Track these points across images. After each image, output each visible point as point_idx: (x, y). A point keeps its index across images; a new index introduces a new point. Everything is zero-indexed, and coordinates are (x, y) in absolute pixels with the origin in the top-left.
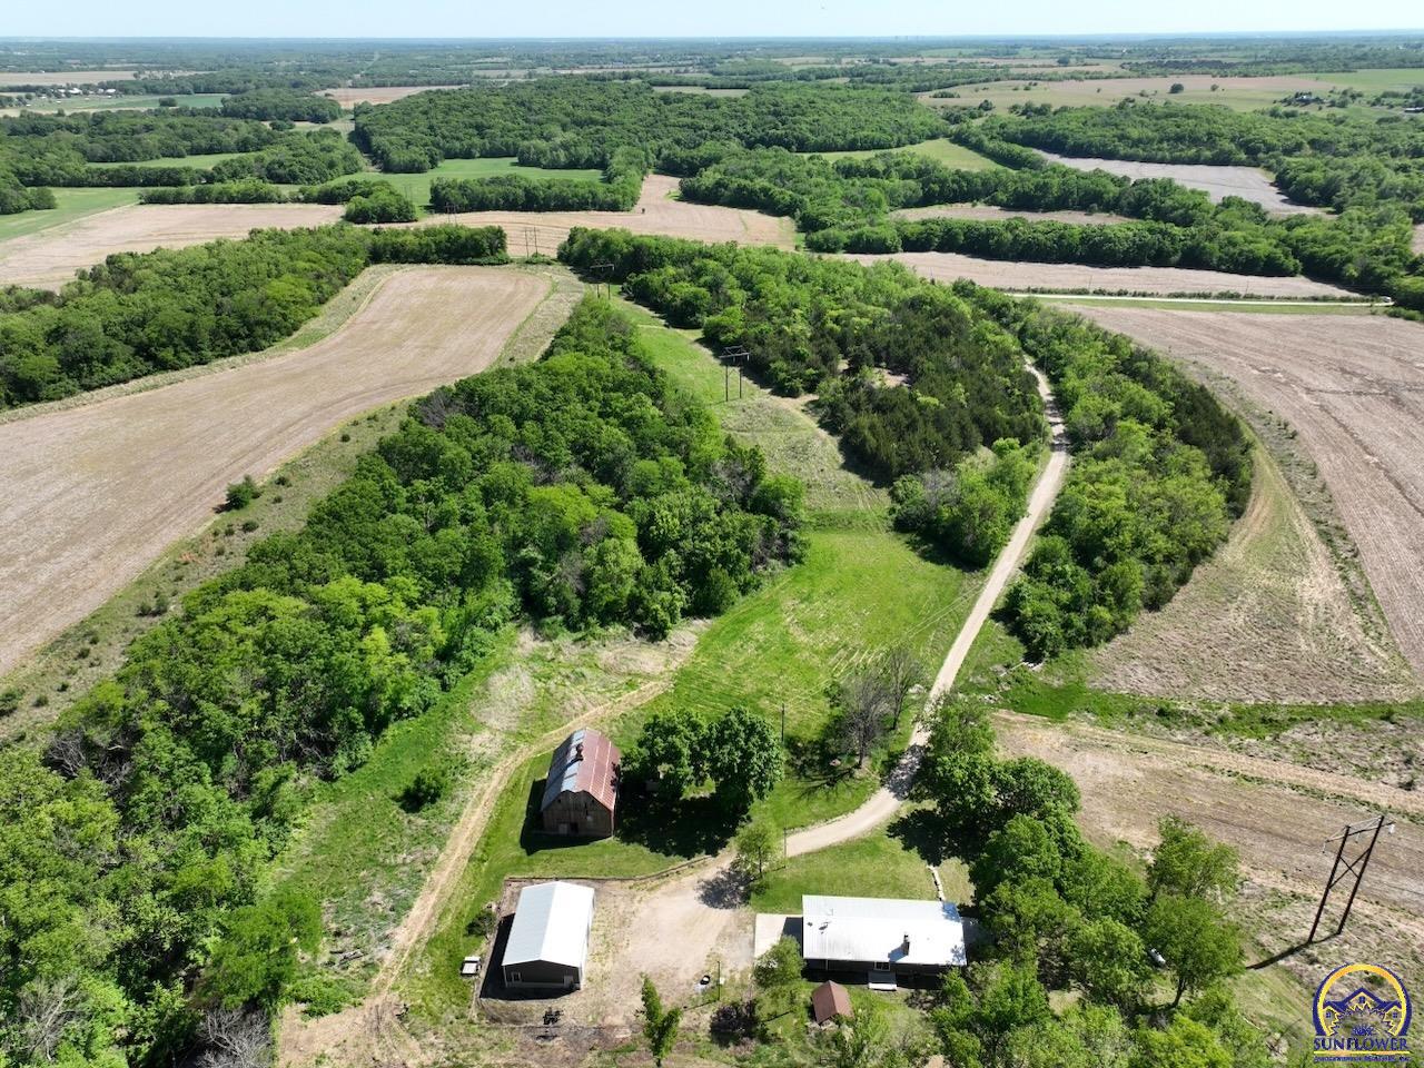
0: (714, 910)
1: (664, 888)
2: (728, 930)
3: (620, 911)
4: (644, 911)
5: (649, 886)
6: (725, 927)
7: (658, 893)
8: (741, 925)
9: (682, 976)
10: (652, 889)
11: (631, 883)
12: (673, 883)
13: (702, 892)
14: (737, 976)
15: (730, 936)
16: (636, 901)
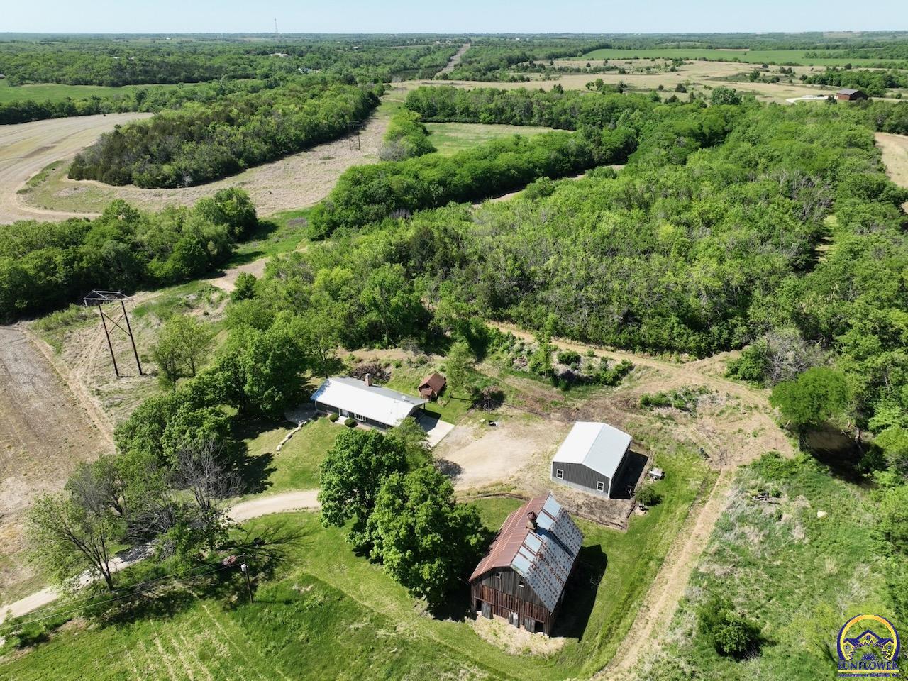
0: (458, 463)
1: (487, 483)
2: (457, 447)
3: (531, 474)
4: (513, 471)
5: (499, 487)
6: (459, 449)
7: (495, 480)
8: (447, 447)
9: (505, 431)
10: (497, 485)
11: (513, 492)
12: (478, 487)
13: (458, 476)
14: (470, 423)
15: (458, 444)
16: (516, 478)
